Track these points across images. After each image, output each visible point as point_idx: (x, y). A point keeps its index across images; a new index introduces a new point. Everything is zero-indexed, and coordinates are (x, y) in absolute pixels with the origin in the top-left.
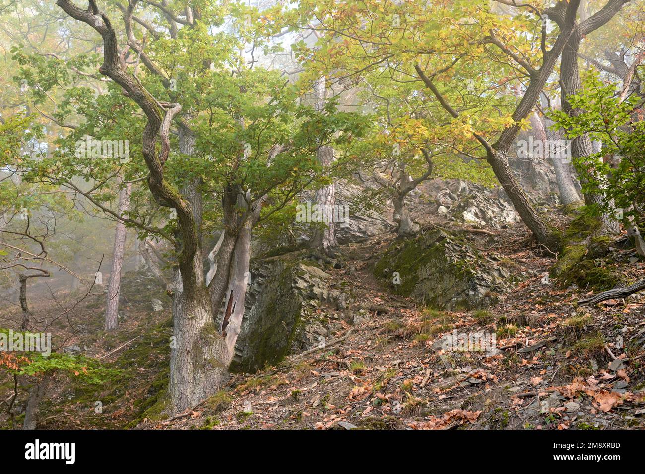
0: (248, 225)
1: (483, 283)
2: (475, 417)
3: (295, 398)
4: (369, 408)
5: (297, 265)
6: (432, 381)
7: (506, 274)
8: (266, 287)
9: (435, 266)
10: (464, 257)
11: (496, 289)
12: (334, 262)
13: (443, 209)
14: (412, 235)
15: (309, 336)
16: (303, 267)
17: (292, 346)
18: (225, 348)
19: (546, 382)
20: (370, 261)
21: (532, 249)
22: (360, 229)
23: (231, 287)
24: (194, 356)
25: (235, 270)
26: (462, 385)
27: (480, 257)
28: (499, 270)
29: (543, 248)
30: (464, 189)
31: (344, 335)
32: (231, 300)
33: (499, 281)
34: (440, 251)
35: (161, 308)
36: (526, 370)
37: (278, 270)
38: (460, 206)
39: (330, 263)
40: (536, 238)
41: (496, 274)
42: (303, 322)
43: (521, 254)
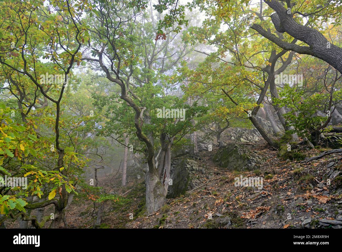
0: (169, 147)
1: (253, 161)
2: (268, 209)
3: (194, 206)
4: (224, 208)
5: (186, 159)
6: (246, 196)
7: (261, 158)
8: (176, 168)
9: (235, 156)
10: (245, 153)
11: (258, 163)
12: (199, 158)
13: (233, 138)
14: (225, 147)
15: (194, 184)
16: (188, 160)
17: (188, 188)
18: (165, 189)
19: (293, 194)
20: (211, 157)
21: (268, 148)
22: (205, 146)
23: (165, 168)
24: (154, 193)
25: (166, 162)
26: (259, 197)
27: (251, 152)
28: (258, 156)
29: (272, 147)
30: (239, 131)
31: (206, 183)
32: (165, 173)
33: (259, 160)
34: (236, 151)
35: (140, 178)
36: (283, 190)
37: (180, 162)
38: (239, 136)
39: (197, 158)
40: (269, 144)
41: (257, 158)
42: (191, 179)
43: (265, 150)
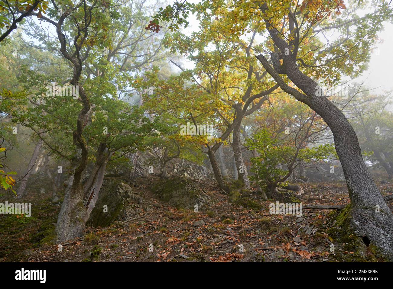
0: (106, 162)
1: (202, 201)
2: (242, 257)
3: (138, 241)
4: (183, 249)
5: (120, 182)
6: (208, 239)
7: (210, 199)
8: (103, 190)
9: (180, 191)
10: (193, 189)
11: (208, 204)
12: (134, 184)
13: (176, 170)
14: (167, 178)
15: (127, 213)
16: (123, 184)
17: (118, 217)
18: (87, 214)
19: (267, 244)
20: (150, 186)
21: (218, 191)
22: (141, 172)
23: (94, 187)
24: (71, 216)
25: (97, 179)
26: (224, 242)
27: (199, 190)
28: (208, 197)
29: (222, 190)
30: (184, 164)
31: (144, 215)
32: (93, 193)
33: (208, 201)
34: (183, 186)
35: (44, 192)
36: (251, 238)
37: (110, 183)
38: (183, 170)
39: (132, 184)
40: (220, 186)
41: (206, 198)
42: (123, 207)
43: (214, 192)
